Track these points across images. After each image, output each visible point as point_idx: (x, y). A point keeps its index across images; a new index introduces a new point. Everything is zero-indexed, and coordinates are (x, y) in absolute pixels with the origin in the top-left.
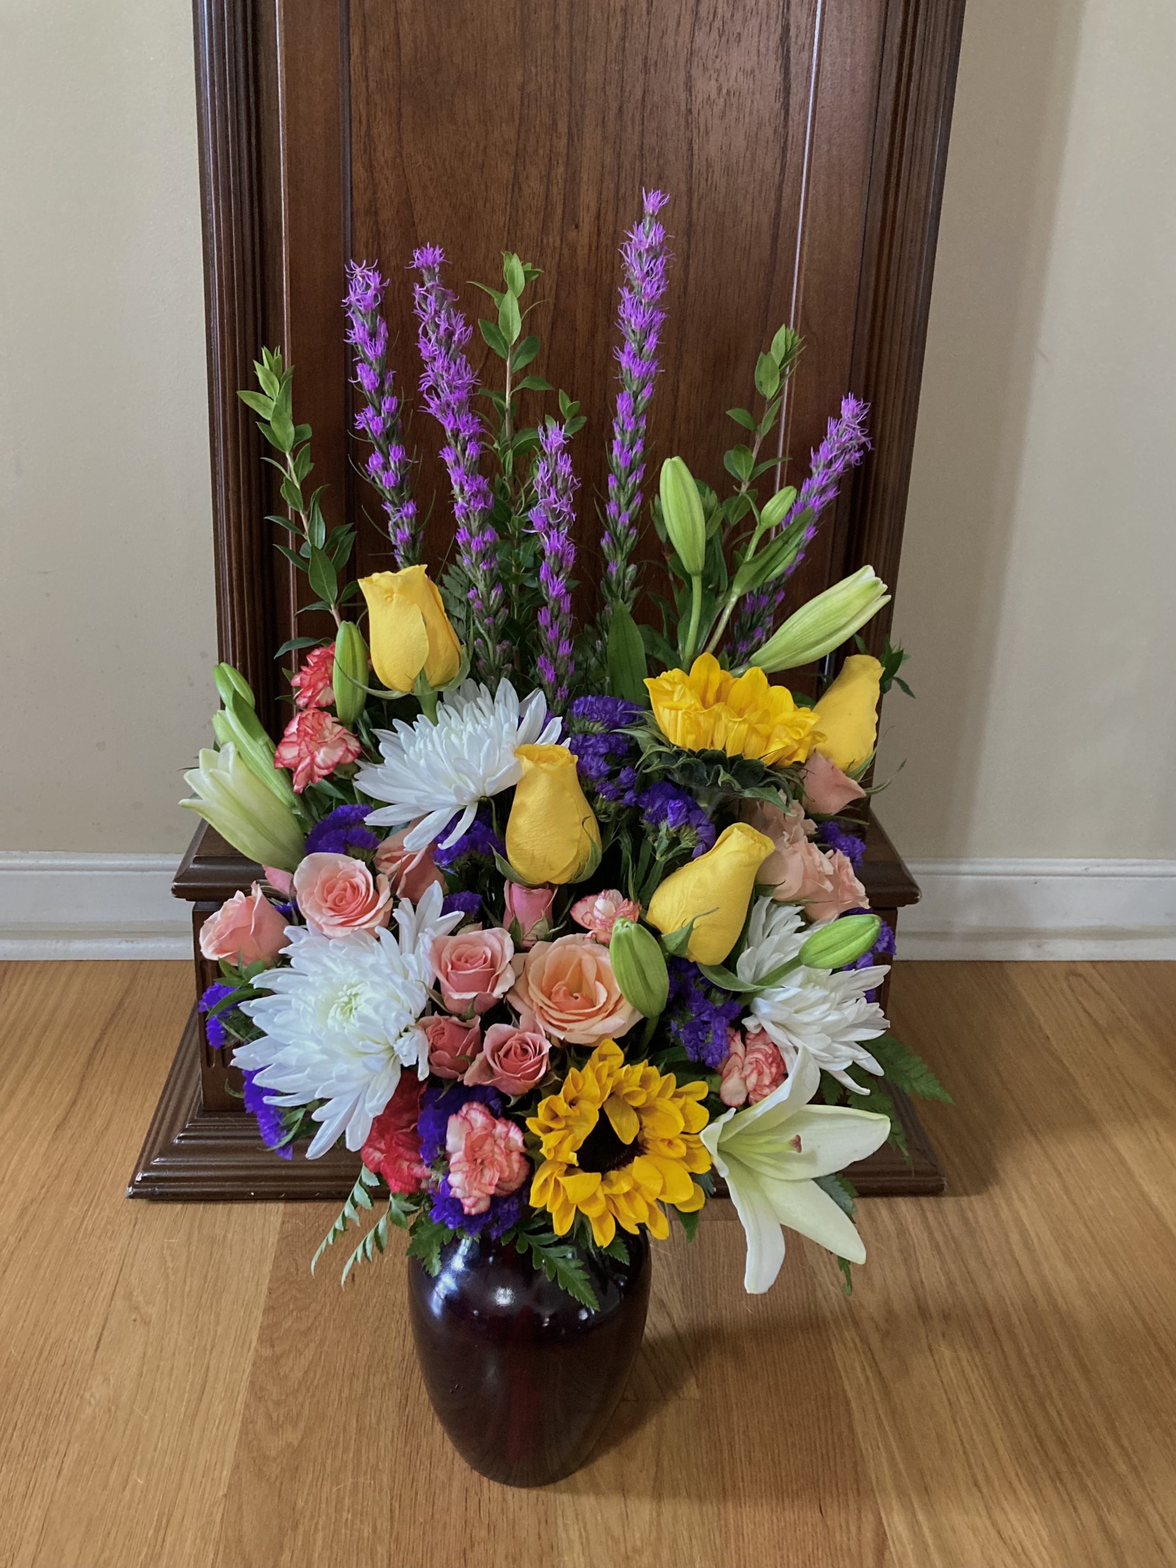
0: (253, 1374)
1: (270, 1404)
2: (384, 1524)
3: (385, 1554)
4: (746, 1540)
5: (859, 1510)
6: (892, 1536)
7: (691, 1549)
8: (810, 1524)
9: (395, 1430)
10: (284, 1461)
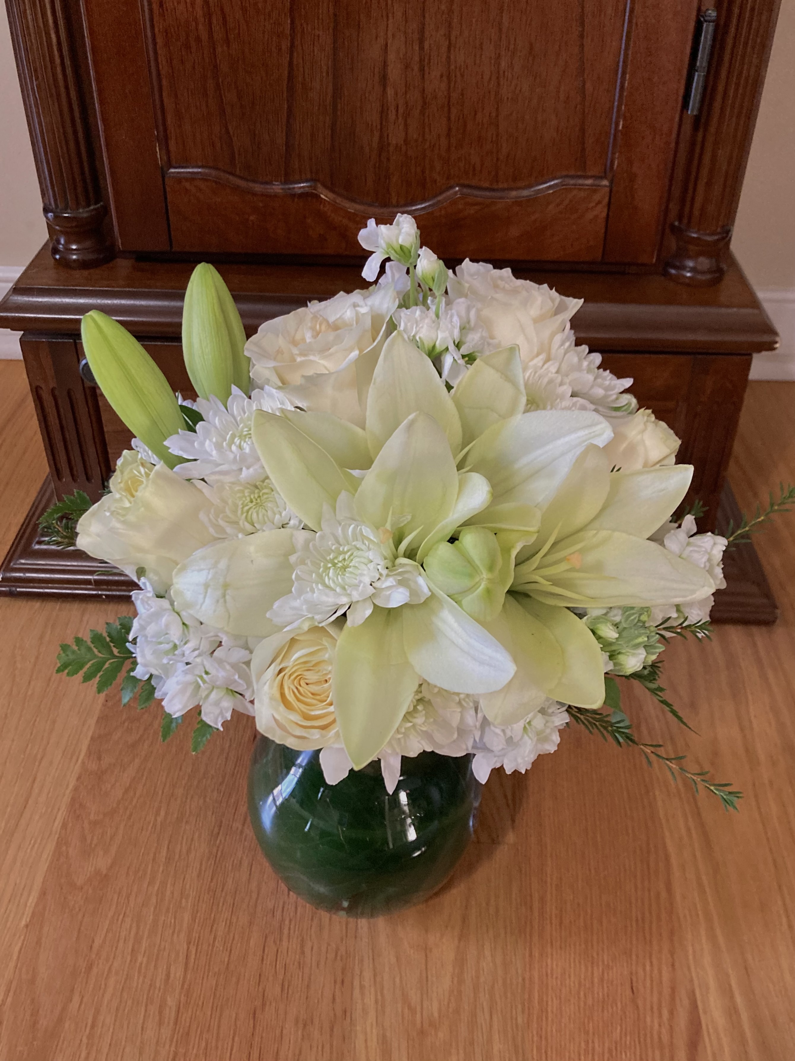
0: (76, 789)
1: (87, 825)
2: (177, 972)
3: (174, 1009)
4: (550, 1019)
5: (673, 990)
6: (707, 1025)
7: (491, 1026)
8: (619, 1004)
9: (204, 863)
10: (90, 891)
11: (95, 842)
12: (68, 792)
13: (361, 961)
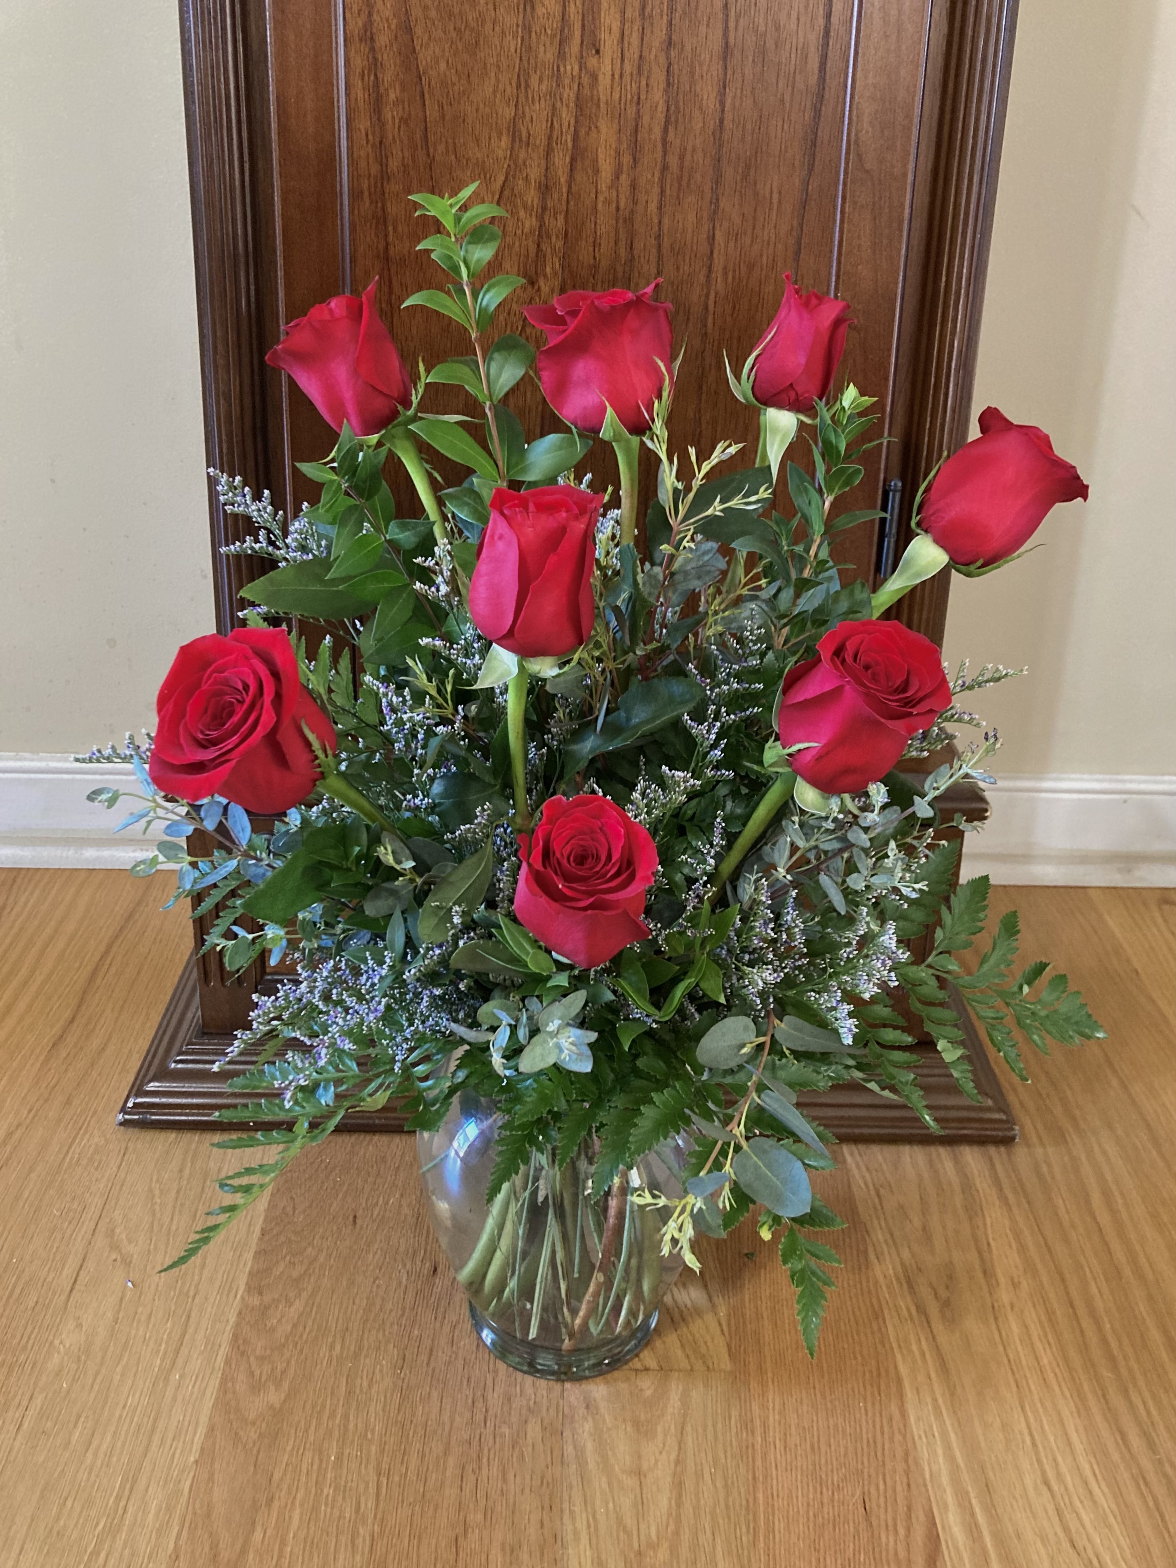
0: (238, 1324)
1: (252, 1359)
2: (368, 1504)
3: (368, 1538)
4: (777, 1540)
5: (909, 1508)
6: (947, 1542)
7: (714, 1547)
8: (851, 1523)
9: (389, 1395)
10: (264, 1426)
11: (263, 1380)
12: (229, 1328)
13: (571, 1487)
